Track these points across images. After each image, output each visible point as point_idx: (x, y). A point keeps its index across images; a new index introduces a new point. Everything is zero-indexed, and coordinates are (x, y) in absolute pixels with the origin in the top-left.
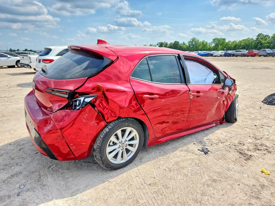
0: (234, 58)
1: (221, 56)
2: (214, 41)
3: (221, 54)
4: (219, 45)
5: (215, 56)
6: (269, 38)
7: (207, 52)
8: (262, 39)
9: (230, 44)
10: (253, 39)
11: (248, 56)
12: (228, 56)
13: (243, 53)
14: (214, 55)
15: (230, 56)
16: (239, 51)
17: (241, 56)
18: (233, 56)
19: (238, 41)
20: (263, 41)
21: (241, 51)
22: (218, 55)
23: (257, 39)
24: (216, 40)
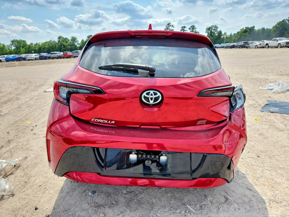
0: (51, 60)
1: (36, 59)
2: (13, 43)
3: (35, 57)
4: (20, 48)
5: (29, 60)
6: (69, 40)
7: (15, 56)
8: (63, 41)
9: (33, 47)
10: (55, 42)
11: (64, 58)
12: (44, 59)
13: (59, 55)
14: (27, 59)
15: (46, 59)
16: (53, 53)
17: (57, 59)
18: (49, 59)
19: (41, 43)
20: (65, 44)
21: (56, 53)
22: (32, 59)
23: (59, 41)
24: (15, 42)
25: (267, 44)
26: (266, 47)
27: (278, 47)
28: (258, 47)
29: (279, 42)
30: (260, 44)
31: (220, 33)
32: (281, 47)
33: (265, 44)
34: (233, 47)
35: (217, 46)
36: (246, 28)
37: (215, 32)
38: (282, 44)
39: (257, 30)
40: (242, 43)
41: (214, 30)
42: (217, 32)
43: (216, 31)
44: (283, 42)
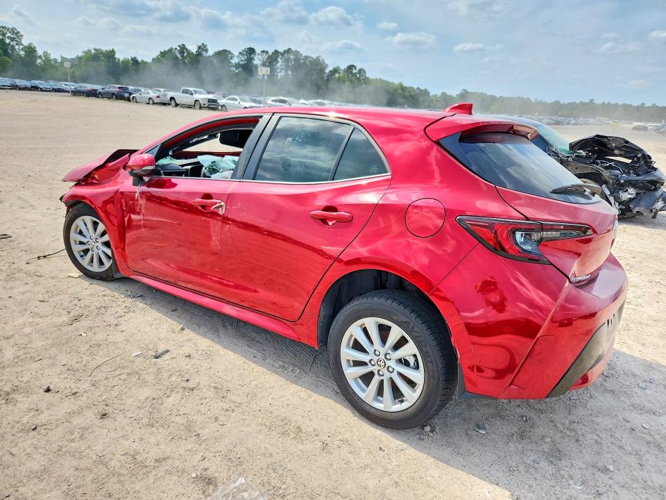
25: (172, 98)
26: (169, 104)
27: (194, 106)
28: (155, 101)
29: (197, 96)
30: (158, 97)
31: (31, 51)
32: (201, 108)
33: (169, 98)
34: (93, 94)
35: (41, 87)
36: (95, 49)
37: (17, 47)
38: (202, 102)
39: (121, 59)
40: (114, 87)
41: (13, 39)
42: (21, 47)
43: (17, 44)
44: (203, 99)
